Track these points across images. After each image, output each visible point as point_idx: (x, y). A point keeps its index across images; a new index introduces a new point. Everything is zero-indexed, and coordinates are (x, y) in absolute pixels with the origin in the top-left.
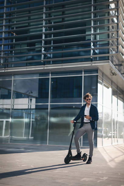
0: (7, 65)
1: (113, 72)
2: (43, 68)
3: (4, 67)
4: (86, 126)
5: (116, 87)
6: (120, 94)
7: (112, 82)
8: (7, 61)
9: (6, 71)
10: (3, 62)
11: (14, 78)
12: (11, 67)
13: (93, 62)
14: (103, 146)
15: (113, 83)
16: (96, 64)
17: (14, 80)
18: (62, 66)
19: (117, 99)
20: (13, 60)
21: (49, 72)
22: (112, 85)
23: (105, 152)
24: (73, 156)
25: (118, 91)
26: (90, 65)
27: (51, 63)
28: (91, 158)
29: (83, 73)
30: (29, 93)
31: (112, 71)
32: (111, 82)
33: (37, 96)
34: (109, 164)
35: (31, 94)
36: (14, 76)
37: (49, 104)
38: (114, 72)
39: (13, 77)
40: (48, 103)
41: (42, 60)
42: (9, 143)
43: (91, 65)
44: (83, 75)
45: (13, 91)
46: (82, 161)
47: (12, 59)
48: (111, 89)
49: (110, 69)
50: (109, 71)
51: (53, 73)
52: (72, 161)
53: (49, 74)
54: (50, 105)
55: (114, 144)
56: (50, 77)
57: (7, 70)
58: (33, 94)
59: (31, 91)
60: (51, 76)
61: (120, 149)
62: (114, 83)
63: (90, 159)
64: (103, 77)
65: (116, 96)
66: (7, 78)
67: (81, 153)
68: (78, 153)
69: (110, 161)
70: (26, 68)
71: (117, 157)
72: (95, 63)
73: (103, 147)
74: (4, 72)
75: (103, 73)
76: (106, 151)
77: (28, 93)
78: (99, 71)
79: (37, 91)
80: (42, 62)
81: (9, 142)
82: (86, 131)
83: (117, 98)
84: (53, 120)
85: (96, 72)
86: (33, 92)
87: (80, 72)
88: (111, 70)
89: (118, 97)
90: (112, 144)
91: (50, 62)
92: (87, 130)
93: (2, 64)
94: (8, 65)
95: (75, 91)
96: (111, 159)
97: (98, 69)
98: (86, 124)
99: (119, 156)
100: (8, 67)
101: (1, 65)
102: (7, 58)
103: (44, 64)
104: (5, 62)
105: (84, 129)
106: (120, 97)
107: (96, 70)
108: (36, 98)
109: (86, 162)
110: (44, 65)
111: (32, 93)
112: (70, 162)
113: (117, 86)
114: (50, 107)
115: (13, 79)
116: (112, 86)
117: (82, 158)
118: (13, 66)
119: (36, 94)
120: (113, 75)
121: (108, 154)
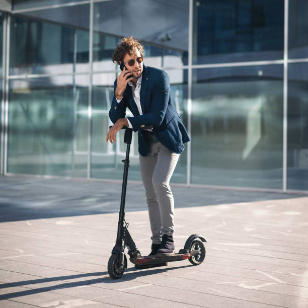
37: (190, 67)
42: (89, 178)
54: (193, 69)
115: (92, 1)
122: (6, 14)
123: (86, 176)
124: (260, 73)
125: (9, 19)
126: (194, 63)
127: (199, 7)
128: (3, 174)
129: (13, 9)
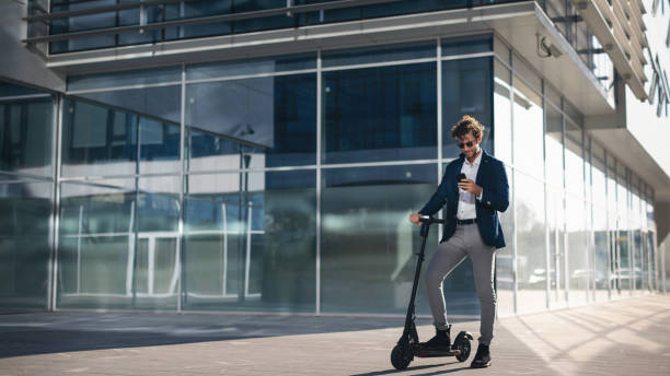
0: (160, 33)
1: (548, 43)
2: (292, 39)
3: (151, 40)
4: (466, 233)
5: (558, 101)
6: (573, 129)
7: (543, 82)
8: (160, 18)
9: (158, 53)
10: (149, 23)
11: (187, 79)
12: (175, 36)
13: (475, 9)
14: (519, 312)
15: (546, 87)
16: (485, 18)
17: (187, 85)
18: (362, 27)
19: (561, 146)
20: (182, 14)
21: (316, 52)
22: (543, 92)
23: (529, 332)
24: (420, 341)
25: (565, 116)
26: (465, 20)
27: (322, 18)
28: (488, 347)
29: (439, 50)
30: (243, 134)
31: (543, 39)
32: (539, 82)
33: (271, 145)
34: (554, 366)
35: (249, 138)
36: (186, 71)
37: (318, 167)
38: (552, 46)
39: (184, 74)
40: (315, 163)
41: (288, 10)
42: (179, 311)
43: (469, 19)
44: (439, 59)
45: (186, 127)
46: (454, 359)
47: (179, 9)
48: (541, 110)
49: (538, 35)
50: (533, 42)
51: (330, 55)
52: (417, 361)
53: (315, 59)
54: (322, 170)
55: (553, 306)
56: (319, 69)
57: (163, 48)
58: (254, 136)
59: (249, 127)
60: (323, 66)
61: (579, 321)
62: (552, 87)
63: (484, 351)
64: (511, 64)
65: (559, 134)
66: (162, 77)
67: (448, 330)
68: (438, 331)
69: (556, 358)
70: (232, 41)
71: (575, 347)
72: (482, 13)
73: (517, 317)
74: (153, 57)
75: (511, 51)
76: (530, 329)
77: (236, 135)
78: (496, 44)
79: (271, 127)
80: (289, 14)
81: (179, 307)
82: (465, 252)
83: (563, 142)
84: (334, 223)
85: (487, 46)
86: (254, 129)
87: (429, 48)
88: (541, 38)
89: (566, 140)
90: (547, 306)
91: (316, 14)
92: (471, 248)
93: (143, 27)
94: (163, 31)
95: (406, 122)
96: (556, 352)
97: (492, 34)
98: (466, 227)
99: (584, 343)
100: (164, 40)
101: (141, 31)
102: (162, 6)
103: (296, 21)
104: (155, 21)
105: (460, 245)
106: (574, 140)
107: (487, 40)
108: (267, 151)
109: (468, 363)
110: (297, 26)
111: (252, 132)
112: (412, 364)
113: (562, 99)
114: (322, 178)
115: (183, 82)
116: (543, 99)
117: (454, 347)
118: (182, 35)
119: (264, 135)
120: (550, 54)
121: (540, 338)
122: (57, 96)
123: (176, 309)
124: (409, 175)
125: (62, 102)
126: (322, 163)
127: (328, 94)
128: (52, 311)
129: (67, 90)
